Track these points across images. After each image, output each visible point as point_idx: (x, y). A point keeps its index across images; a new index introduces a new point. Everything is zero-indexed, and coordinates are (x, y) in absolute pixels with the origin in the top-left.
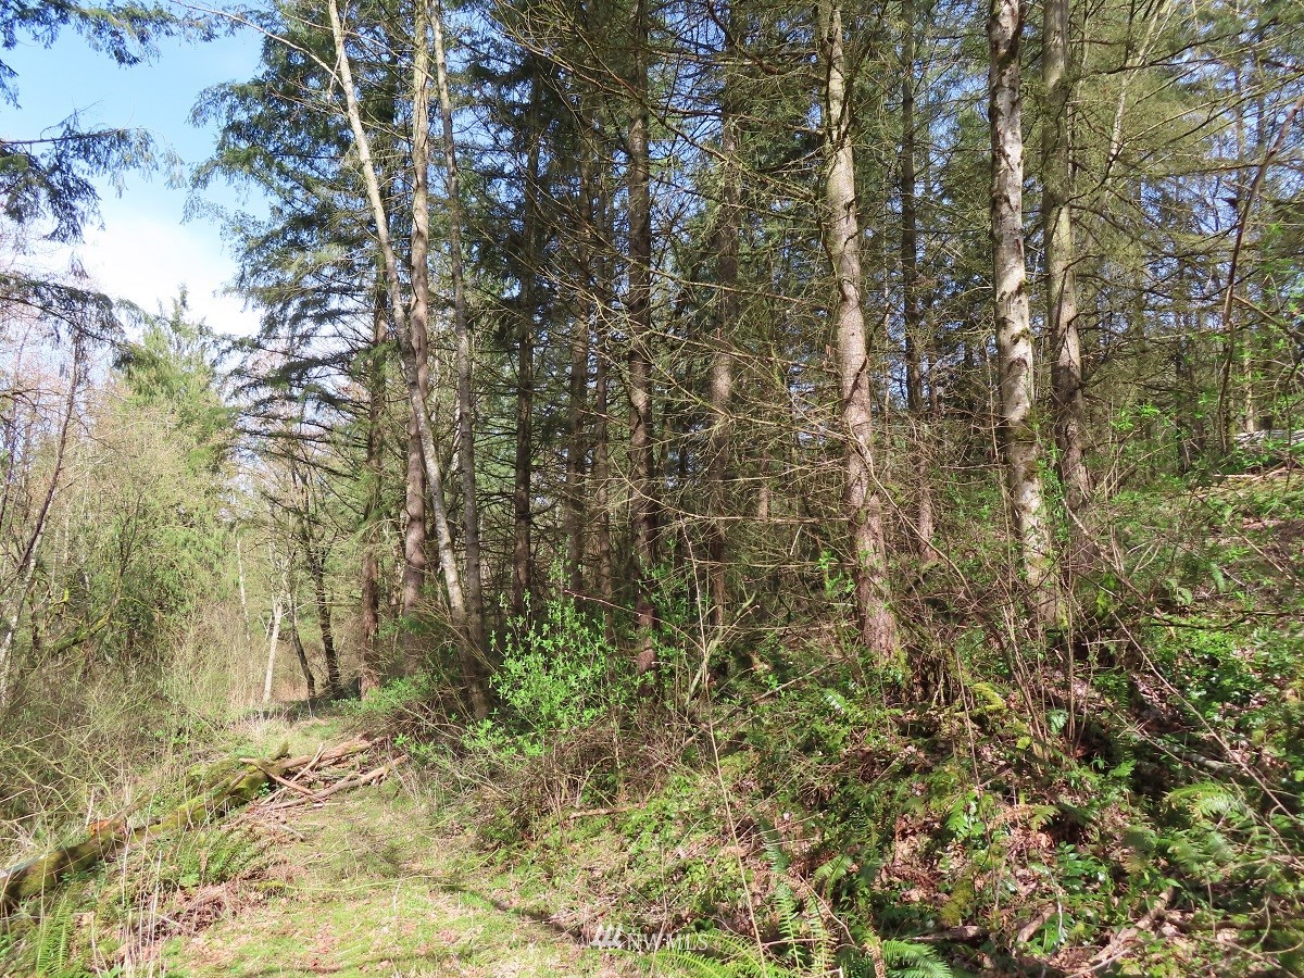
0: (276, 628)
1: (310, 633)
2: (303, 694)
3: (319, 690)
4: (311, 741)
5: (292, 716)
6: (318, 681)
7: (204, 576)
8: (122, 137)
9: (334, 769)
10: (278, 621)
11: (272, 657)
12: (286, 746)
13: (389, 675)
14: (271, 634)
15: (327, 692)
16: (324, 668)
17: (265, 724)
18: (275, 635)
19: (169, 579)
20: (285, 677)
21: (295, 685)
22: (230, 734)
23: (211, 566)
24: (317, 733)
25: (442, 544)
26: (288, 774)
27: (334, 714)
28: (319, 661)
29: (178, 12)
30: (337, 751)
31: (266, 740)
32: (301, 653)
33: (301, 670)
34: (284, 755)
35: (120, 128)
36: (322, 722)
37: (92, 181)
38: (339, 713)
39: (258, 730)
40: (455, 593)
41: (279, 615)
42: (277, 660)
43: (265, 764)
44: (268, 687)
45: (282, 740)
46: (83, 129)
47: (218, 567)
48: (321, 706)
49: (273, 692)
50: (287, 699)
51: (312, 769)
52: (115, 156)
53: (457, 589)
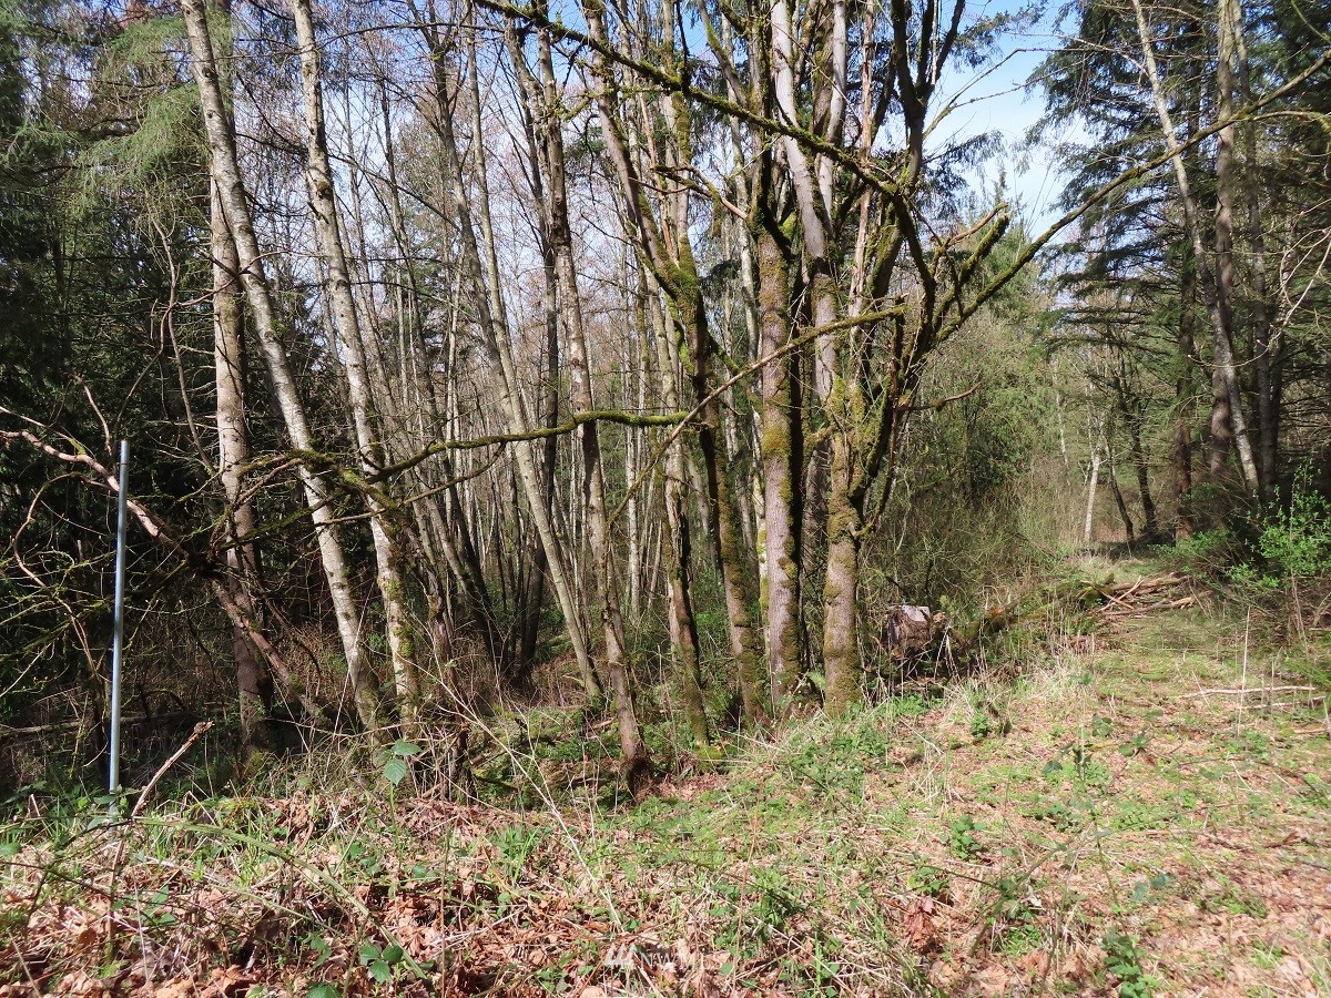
0: (1095, 474)
1: (1127, 480)
2: (1122, 537)
3: (1137, 535)
4: (1132, 574)
5: (1114, 556)
6: (1137, 526)
7: (1030, 430)
8: (983, 139)
9: (1151, 596)
10: (1096, 469)
11: (1091, 501)
12: (1112, 576)
13: (1200, 526)
14: (1089, 479)
15: (1145, 537)
16: (1142, 514)
17: (1091, 560)
18: (1094, 481)
19: (1001, 433)
20: (1103, 520)
21: (1113, 527)
22: (1066, 565)
23: (1036, 421)
24: (1136, 570)
25: (1238, 430)
26: (1115, 594)
27: (1151, 557)
28: (1137, 507)
29: (1013, 13)
30: (1154, 582)
31: (1095, 570)
32: (1120, 499)
33: (1119, 515)
34: (1110, 581)
35: (981, 133)
36: (1140, 562)
37: (963, 177)
38: (1155, 556)
39: (1089, 563)
40: (1250, 469)
41: (1096, 463)
42: (1095, 505)
43: (1097, 586)
44: (1088, 529)
45: (1107, 573)
46: (958, 144)
47: (1041, 421)
48: (1139, 549)
49: (1093, 532)
50: (1106, 540)
51: (1133, 593)
52: (979, 153)
53: (1251, 466)
